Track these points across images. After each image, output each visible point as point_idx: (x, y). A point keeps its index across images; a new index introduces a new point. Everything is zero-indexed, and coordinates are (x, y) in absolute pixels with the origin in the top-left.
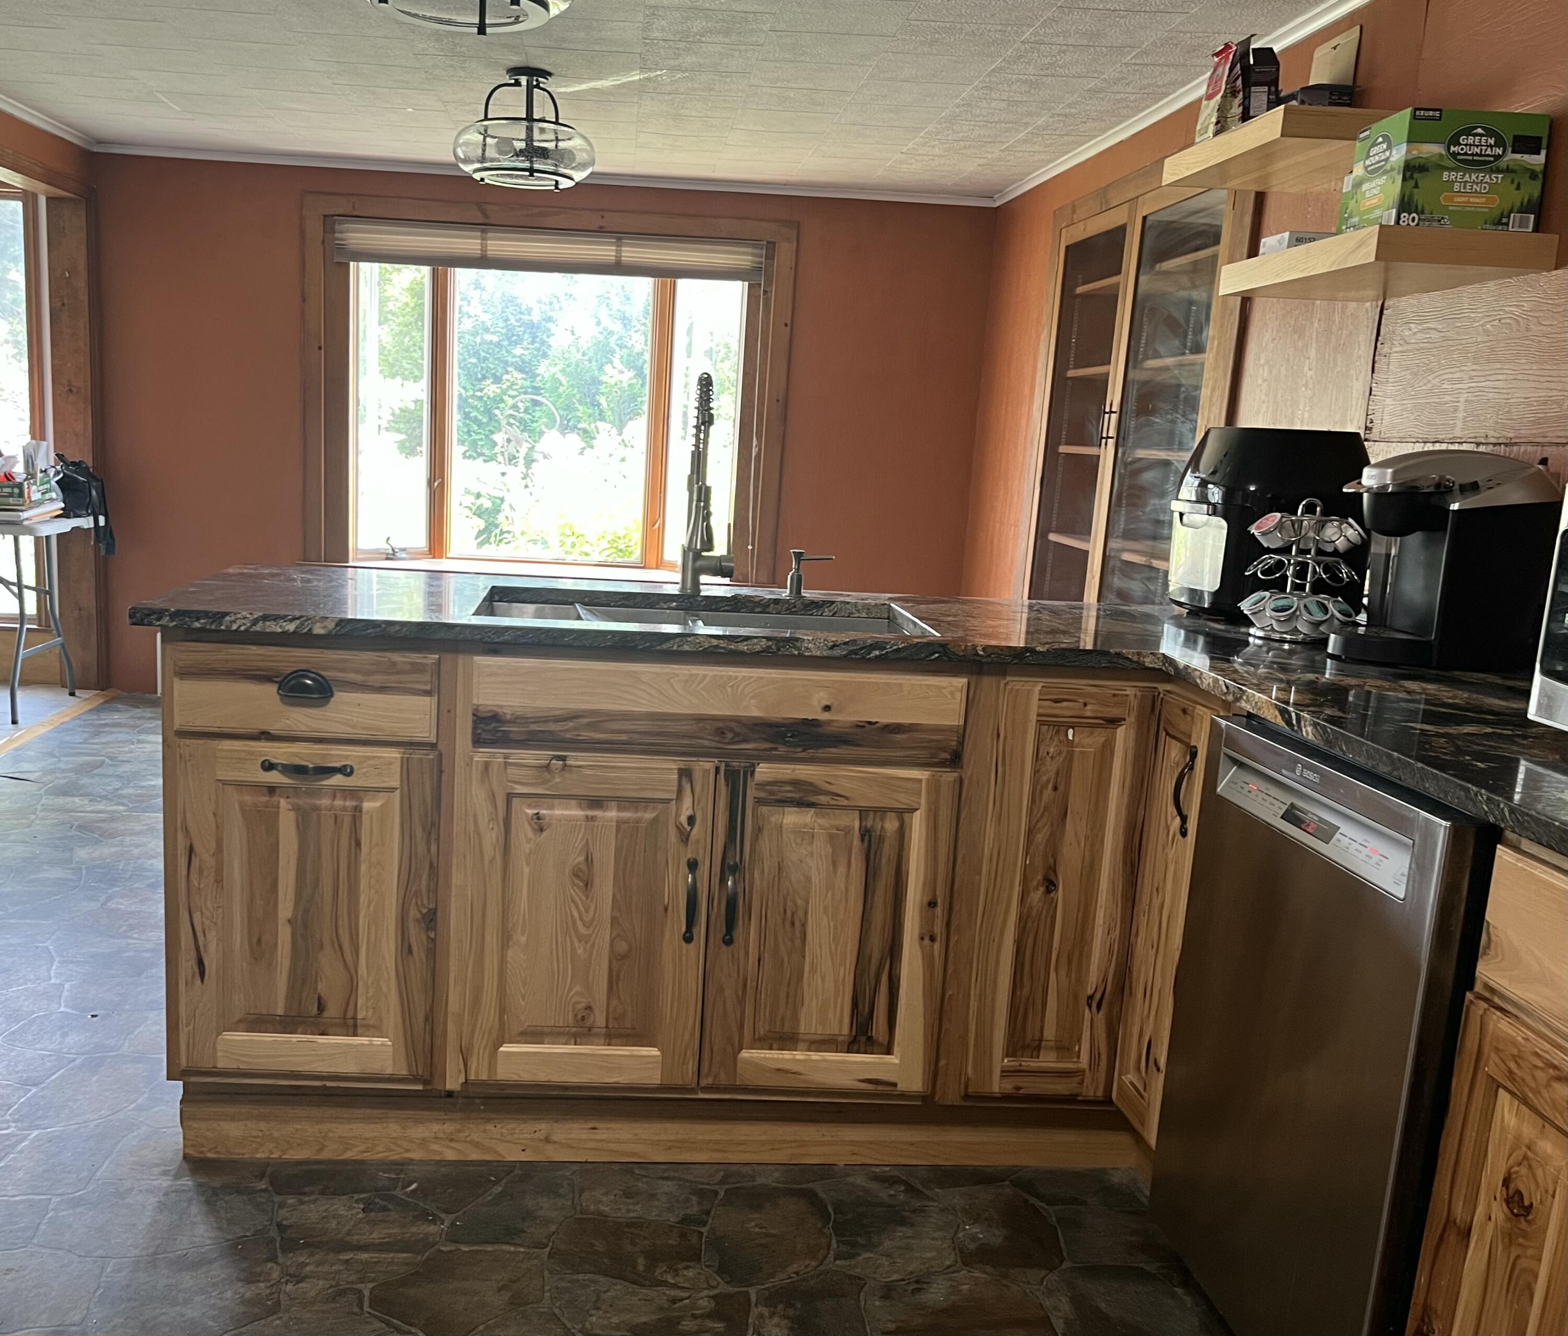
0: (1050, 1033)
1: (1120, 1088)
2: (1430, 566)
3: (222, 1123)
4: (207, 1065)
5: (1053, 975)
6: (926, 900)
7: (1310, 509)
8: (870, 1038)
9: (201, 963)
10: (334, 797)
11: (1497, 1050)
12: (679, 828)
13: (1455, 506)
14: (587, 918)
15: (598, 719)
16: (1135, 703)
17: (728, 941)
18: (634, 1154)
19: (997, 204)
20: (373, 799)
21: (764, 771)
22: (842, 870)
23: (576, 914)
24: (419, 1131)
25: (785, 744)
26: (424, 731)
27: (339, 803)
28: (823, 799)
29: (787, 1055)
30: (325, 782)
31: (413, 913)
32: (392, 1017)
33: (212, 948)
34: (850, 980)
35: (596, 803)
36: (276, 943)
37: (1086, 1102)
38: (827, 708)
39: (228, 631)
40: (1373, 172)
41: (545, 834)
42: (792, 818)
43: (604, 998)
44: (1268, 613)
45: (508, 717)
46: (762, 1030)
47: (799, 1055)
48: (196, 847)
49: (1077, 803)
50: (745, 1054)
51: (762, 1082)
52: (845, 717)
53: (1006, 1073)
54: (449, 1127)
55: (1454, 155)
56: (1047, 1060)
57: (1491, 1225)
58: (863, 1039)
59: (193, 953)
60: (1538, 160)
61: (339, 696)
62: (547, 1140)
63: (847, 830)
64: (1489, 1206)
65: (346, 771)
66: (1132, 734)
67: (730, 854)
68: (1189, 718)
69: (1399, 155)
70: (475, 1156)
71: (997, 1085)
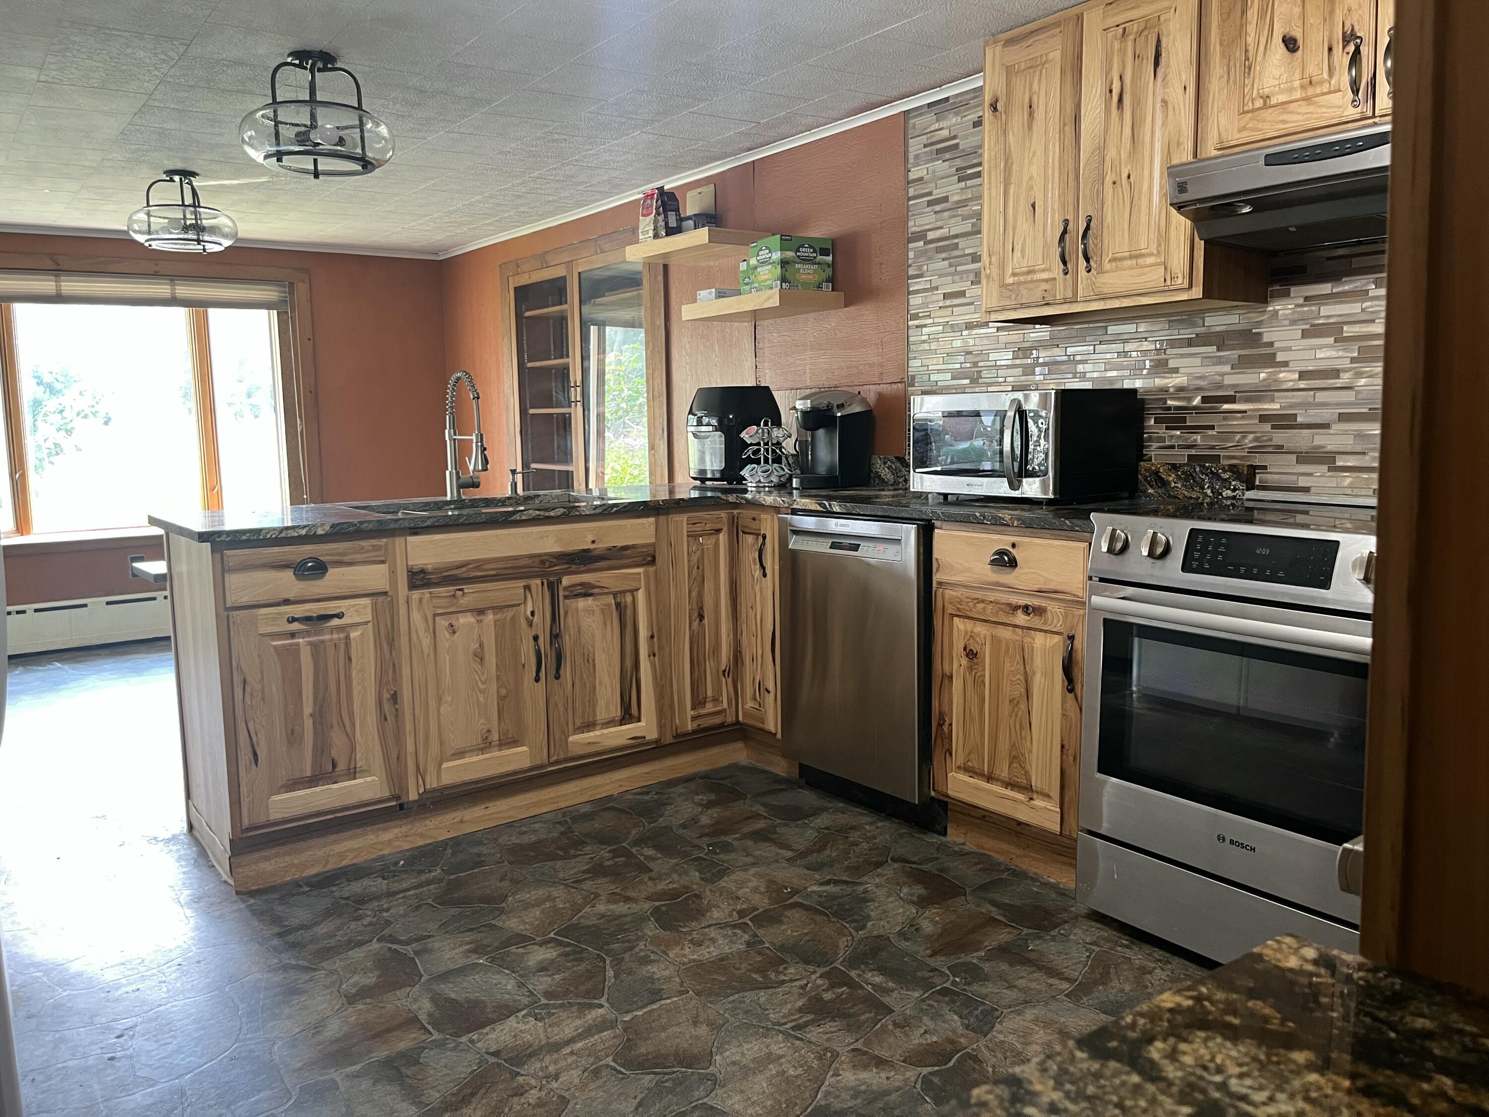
0: (709, 693)
1: (743, 713)
2: (831, 444)
3: (260, 864)
4: (263, 820)
5: (707, 663)
6: (650, 634)
7: (766, 424)
8: (631, 715)
9: (255, 754)
10: (332, 633)
11: (951, 603)
12: (527, 619)
13: (839, 414)
14: (483, 679)
15: (479, 564)
16: (725, 520)
17: (557, 677)
18: (510, 817)
19: (441, 258)
20: (356, 631)
21: (566, 581)
22: (609, 627)
23: (477, 678)
24: (388, 836)
25: (575, 564)
26: (382, 584)
27: (335, 636)
28: (596, 591)
29: (591, 734)
30: (328, 625)
31: (386, 695)
32: (378, 762)
33: (263, 742)
34: (618, 686)
35: (481, 612)
36: (303, 731)
37: (729, 726)
38: (593, 542)
39: (264, 539)
40: (763, 263)
41: (457, 634)
42: (581, 603)
43: (496, 724)
44: (760, 473)
45: (430, 570)
46: (578, 724)
47: (598, 733)
48: (247, 679)
49: (708, 573)
50: (571, 739)
51: (581, 752)
52: (602, 545)
53: (694, 718)
54: (404, 829)
55: (799, 256)
56: (710, 708)
57: (962, 668)
58: (627, 716)
59: (249, 749)
60: (829, 259)
61: (331, 571)
62: (461, 822)
63: (609, 605)
64: (959, 661)
65: (340, 616)
66: (726, 535)
67: (554, 629)
68: (758, 522)
69: (777, 256)
70: (421, 842)
71: (690, 726)
